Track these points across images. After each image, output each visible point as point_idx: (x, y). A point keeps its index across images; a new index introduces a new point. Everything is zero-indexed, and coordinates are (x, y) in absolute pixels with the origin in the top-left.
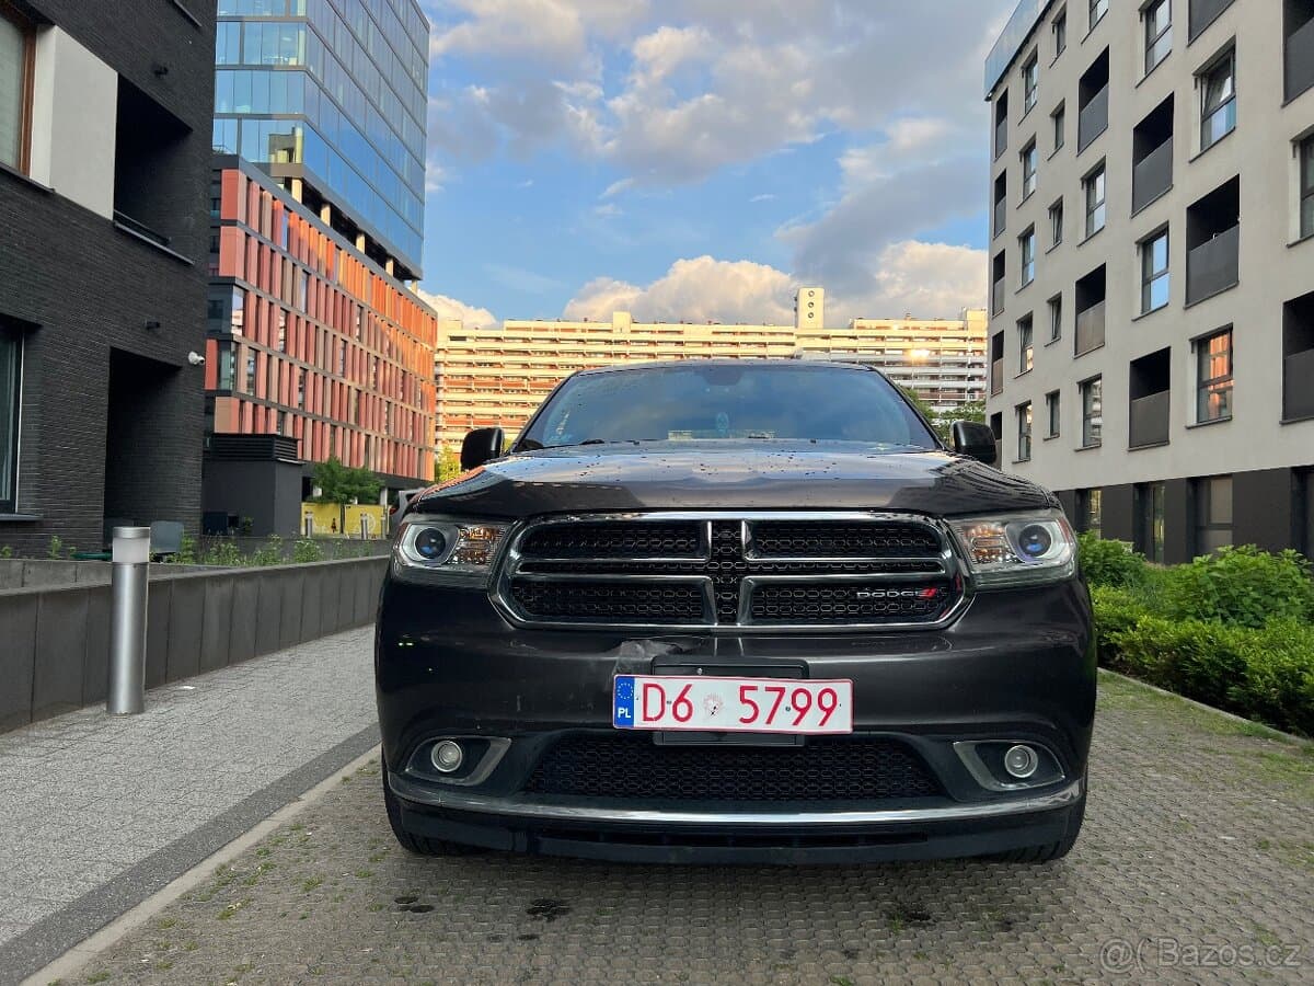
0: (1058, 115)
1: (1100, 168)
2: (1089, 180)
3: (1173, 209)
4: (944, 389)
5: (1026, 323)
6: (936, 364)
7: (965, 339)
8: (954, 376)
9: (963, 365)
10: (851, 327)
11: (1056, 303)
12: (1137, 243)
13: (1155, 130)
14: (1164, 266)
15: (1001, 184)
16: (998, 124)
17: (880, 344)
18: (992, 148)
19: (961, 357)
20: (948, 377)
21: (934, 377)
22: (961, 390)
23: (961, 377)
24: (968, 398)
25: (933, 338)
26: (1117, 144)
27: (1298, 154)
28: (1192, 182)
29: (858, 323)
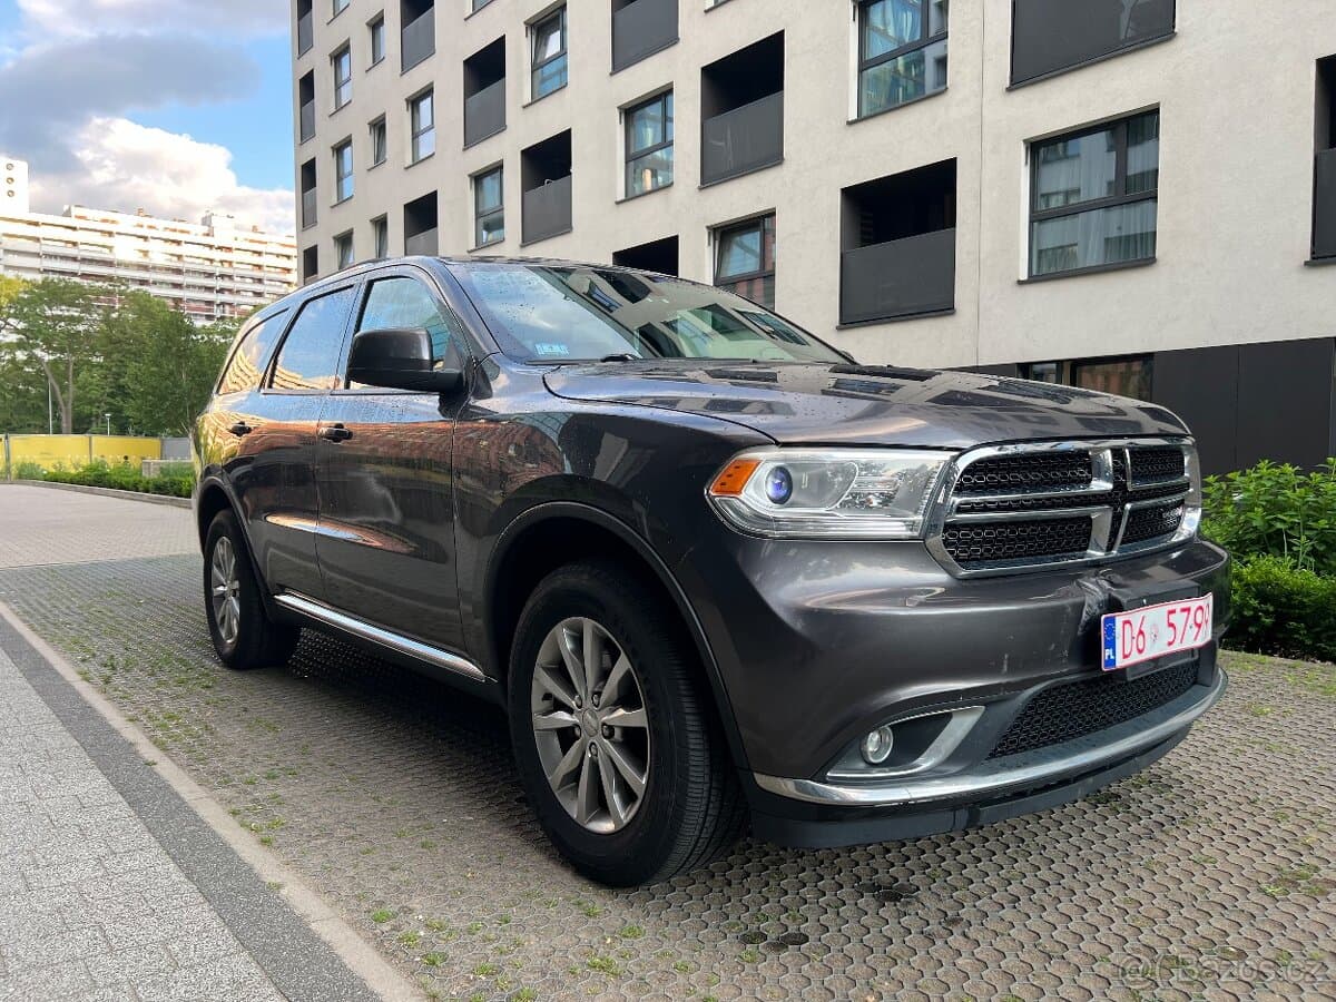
0: (376, 24)
1: (428, 92)
2: (414, 103)
3: (507, 148)
4: (189, 300)
5: (345, 241)
6: (178, 271)
7: (211, 247)
8: (200, 287)
9: (210, 275)
10: (67, 214)
11: (381, 224)
12: (470, 176)
13: (486, 67)
14: (498, 203)
15: (307, 84)
16: (300, 16)
17: (106, 240)
18: (293, 43)
19: (208, 267)
20: (194, 287)
21: (177, 286)
22: (210, 303)
23: (209, 289)
24: (217, 313)
25: (174, 241)
26: (446, 72)
27: (623, 120)
28: (526, 126)
29: (75, 211)
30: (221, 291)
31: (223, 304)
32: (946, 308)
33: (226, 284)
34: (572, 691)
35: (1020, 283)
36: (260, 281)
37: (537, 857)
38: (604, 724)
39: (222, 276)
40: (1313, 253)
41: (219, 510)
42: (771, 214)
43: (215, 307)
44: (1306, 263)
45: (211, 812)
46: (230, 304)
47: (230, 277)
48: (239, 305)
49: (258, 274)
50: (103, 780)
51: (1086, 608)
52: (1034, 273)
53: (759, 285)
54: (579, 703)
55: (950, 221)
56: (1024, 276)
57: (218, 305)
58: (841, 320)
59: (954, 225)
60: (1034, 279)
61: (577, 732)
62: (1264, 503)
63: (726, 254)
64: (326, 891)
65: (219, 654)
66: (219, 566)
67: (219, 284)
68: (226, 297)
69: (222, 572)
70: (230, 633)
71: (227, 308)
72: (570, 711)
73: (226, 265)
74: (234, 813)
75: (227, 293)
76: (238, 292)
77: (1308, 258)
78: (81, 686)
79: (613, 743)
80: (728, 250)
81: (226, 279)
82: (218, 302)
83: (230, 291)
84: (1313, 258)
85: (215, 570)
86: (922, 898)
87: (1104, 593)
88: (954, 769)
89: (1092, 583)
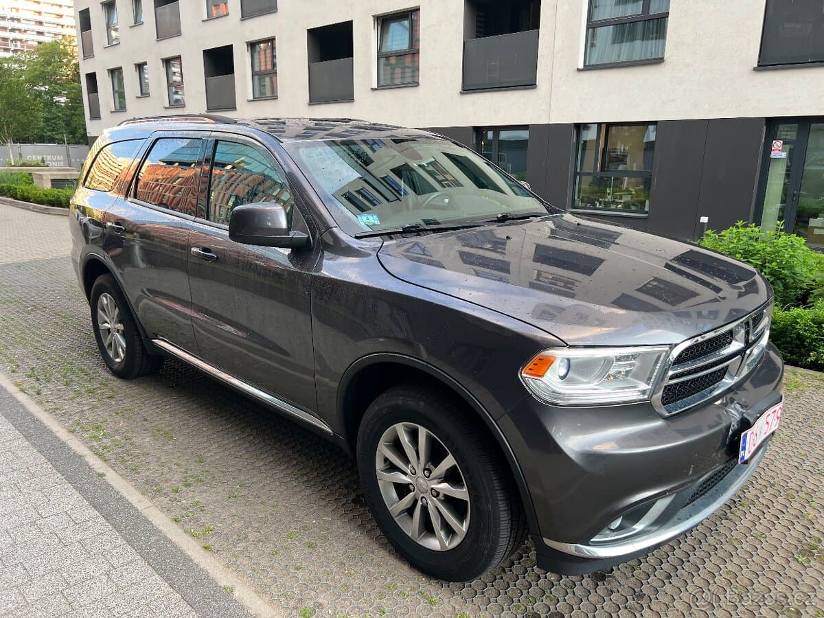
5: (108, 5)
24: (11, 47)
30: (13, 30)
31: (15, 40)
32: (531, 84)
33: (15, 25)
34: (406, 461)
35: (579, 70)
36: (41, 23)
37: (383, 553)
38: (432, 489)
39: (13, 19)
40: (759, 62)
41: (100, 275)
42: (417, 10)
43: (9, 42)
44: (754, 69)
45: (160, 520)
46: (21, 41)
47: (19, 20)
48: (27, 41)
49: (39, 18)
50: (77, 496)
51: (732, 427)
52: (587, 64)
53: (408, 60)
54: (413, 471)
55: (536, 25)
56: (581, 66)
57: (12, 41)
58: (463, 87)
59: (538, 27)
60: (588, 68)
61: (411, 487)
62: (742, 251)
63: (385, 35)
64: (262, 590)
65: (111, 369)
66: (103, 310)
67: (10, 25)
68: (17, 35)
69: (106, 315)
70: (117, 355)
71: (18, 43)
72: (405, 474)
73: (14, 11)
74: (176, 521)
75: (17, 32)
76: (25, 31)
77: (756, 66)
78: (21, 397)
79: (440, 500)
80: (387, 32)
81: (16, 21)
82: (11, 39)
83: (19, 30)
84: (759, 66)
85: (100, 312)
86: (616, 575)
87: (739, 414)
88: (655, 528)
89: (732, 409)
